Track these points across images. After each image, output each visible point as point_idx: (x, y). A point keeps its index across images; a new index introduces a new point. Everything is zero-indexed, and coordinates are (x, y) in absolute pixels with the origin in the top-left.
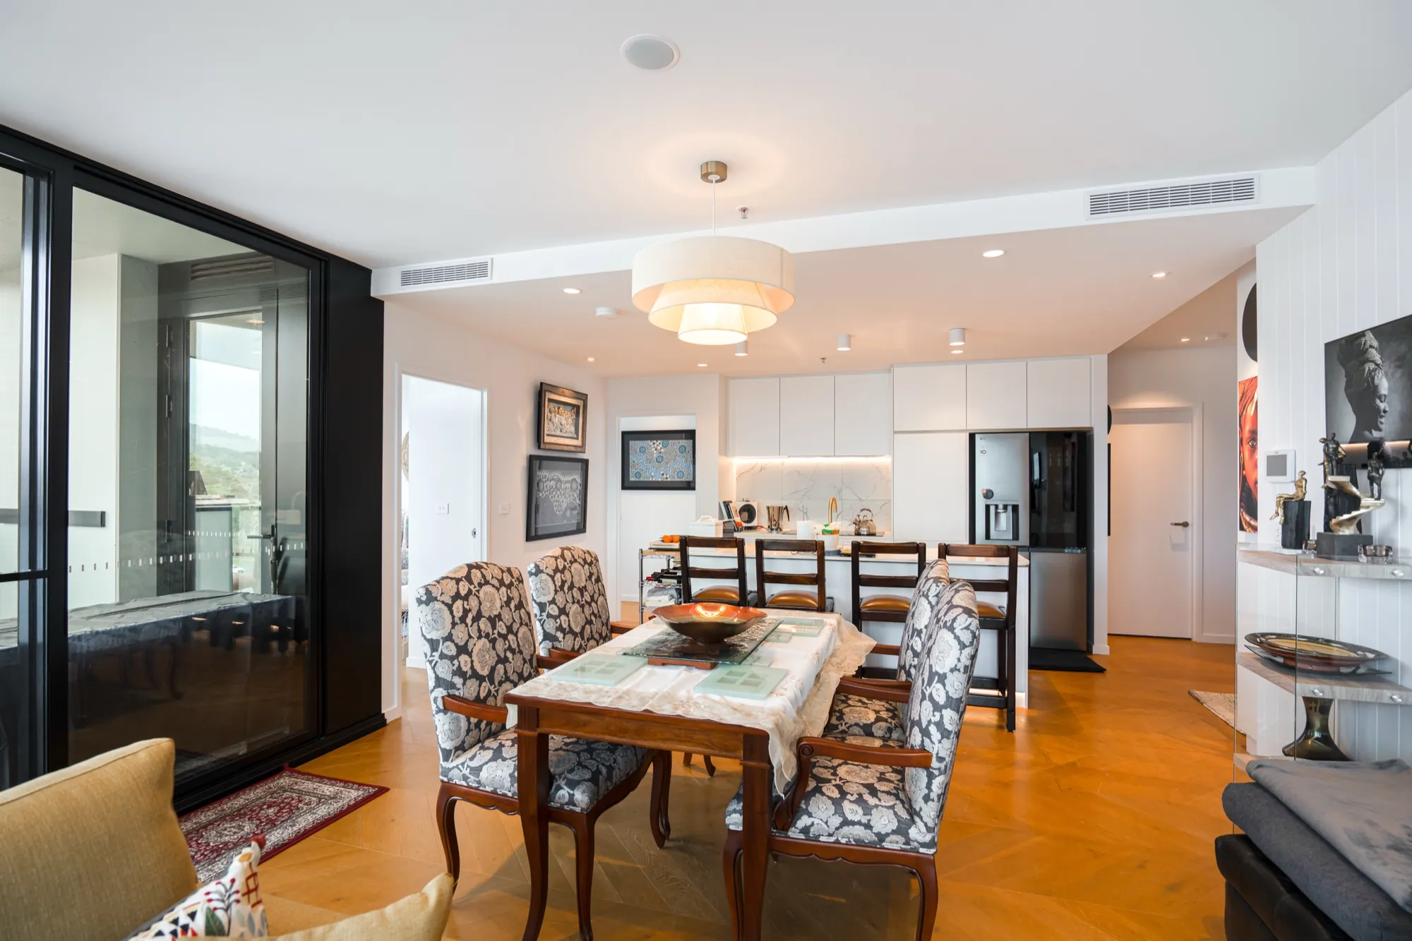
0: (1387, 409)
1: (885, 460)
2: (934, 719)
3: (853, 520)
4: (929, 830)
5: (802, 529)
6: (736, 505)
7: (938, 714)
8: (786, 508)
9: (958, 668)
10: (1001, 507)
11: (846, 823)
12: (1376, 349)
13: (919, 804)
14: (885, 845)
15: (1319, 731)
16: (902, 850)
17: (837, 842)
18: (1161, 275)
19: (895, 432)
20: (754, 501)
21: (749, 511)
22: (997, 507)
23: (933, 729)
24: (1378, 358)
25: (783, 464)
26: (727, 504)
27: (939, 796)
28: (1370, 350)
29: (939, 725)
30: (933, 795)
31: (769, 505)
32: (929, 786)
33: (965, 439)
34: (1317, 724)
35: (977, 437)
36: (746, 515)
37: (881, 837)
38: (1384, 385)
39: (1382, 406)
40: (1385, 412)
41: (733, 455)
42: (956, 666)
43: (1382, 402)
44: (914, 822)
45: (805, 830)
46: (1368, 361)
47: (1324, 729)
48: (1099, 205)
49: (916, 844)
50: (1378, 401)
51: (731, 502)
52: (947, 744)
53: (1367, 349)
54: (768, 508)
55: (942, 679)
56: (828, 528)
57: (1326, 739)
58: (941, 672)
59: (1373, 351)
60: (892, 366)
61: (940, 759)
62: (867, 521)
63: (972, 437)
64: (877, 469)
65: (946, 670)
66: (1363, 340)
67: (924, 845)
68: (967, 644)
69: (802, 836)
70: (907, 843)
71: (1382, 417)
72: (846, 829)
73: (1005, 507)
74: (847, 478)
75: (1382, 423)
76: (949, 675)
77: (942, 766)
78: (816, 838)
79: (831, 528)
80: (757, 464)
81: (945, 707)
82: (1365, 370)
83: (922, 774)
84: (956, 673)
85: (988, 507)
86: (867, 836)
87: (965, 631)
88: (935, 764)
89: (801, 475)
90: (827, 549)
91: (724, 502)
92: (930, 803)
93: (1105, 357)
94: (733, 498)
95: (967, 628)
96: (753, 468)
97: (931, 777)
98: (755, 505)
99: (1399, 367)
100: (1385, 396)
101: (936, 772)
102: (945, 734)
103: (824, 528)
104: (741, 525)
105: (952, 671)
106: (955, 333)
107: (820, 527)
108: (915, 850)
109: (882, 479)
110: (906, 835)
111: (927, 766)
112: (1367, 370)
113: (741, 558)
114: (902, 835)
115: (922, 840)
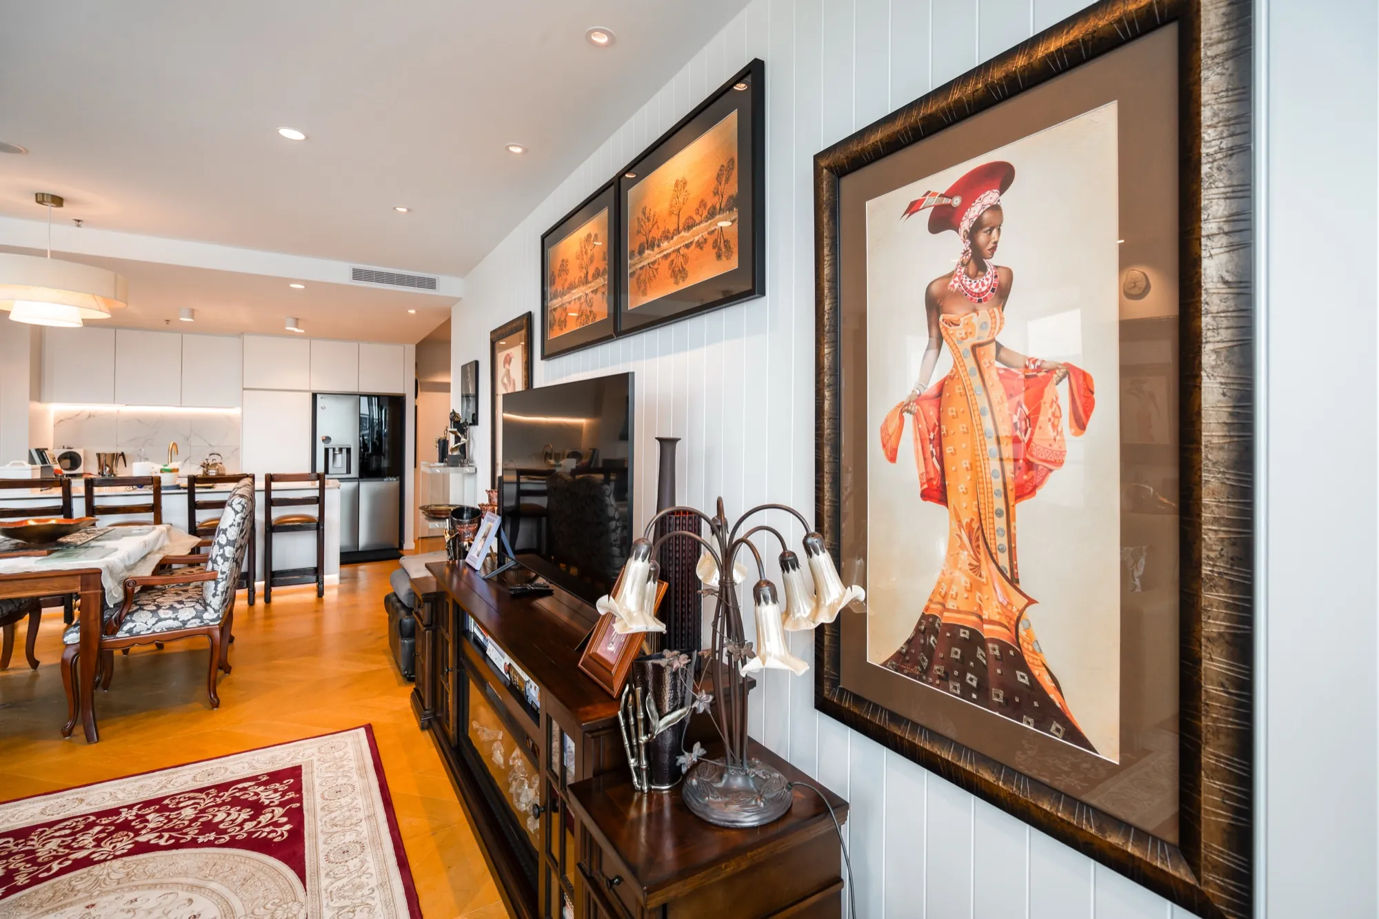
1: (235, 412)
2: (219, 553)
3: (201, 463)
4: (215, 611)
5: (138, 469)
6: (54, 452)
7: (222, 551)
8: (122, 454)
9: (233, 524)
10: (337, 449)
11: (160, 620)
13: (210, 599)
14: (187, 626)
16: (199, 627)
17: (154, 632)
18: (412, 312)
19: (244, 389)
20: (80, 448)
21: (72, 459)
22: (334, 449)
23: (219, 559)
25: (118, 412)
26: (41, 452)
27: (222, 593)
29: (223, 556)
30: (219, 593)
31: (98, 452)
32: (216, 589)
33: (309, 397)
35: (318, 396)
36: (67, 462)
37: (184, 623)
41: (51, 401)
44: (206, 610)
45: (130, 631)
48: (358, 274)
49: (208, 621)
51: (47, 449)
52: (227, 564)
54: (99, 455)
55: (225, 531)
56: (166, 468)
58: (224, 528)
60: (242, 333)
61: (223, 573)
62: (216, 464)
63: (314, 396)
64: (229, 419)
65: (227, 526)
67: (213, 620)
68: (239, 511)
69: (128, 635)
70: (202, 622)
72: (160, 624)
73: (341, 450)
74: (194, 428)
76: (229, 529)
77: (224, 576)
78: (138, 634)
79: (171, 466)
80: (82, 412)
81: (226, 545)
83: (212, 584)
84: (233, 527)
85: (327, 450)
86: (176, 624)
87: (238, 505)
88: (220, 576)
89: (140, 422)
90: (163, 484)
91: (37, 450)
92: (217, 597)
93: (413, 347)
94: (50, 447)
95: (239, 503)
96: (78, 415)
97: (217, 583)
98: (80, 452)
101: (220, 580)
102: (226, 559)
103: (163, 467)
104: (61, 472)
105: (230, 526)
106: (290, 321)
107: (158, 467)
108: (207, 625)
109: (232, 427)
110: (201, 618)
111: (215, 579)
113: (67, 497)
114: (198, 618)
115: (211, 618)
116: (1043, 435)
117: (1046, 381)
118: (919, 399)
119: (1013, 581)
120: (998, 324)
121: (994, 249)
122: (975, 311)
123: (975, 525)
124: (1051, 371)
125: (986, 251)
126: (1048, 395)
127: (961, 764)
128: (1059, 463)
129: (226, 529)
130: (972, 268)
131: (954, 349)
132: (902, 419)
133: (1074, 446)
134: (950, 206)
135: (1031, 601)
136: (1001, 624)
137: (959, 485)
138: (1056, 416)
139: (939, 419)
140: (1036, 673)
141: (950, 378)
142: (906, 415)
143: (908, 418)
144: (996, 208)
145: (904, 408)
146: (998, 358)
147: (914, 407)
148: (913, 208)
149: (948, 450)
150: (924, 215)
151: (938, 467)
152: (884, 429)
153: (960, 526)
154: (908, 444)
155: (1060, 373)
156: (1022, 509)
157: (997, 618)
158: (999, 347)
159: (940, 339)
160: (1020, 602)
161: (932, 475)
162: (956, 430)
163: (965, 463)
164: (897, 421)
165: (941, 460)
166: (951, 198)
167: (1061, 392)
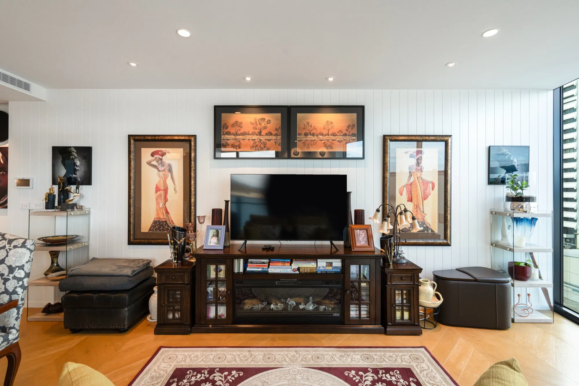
0: (79, 169)
2: (18, 285)
9: (30, 260)
12: (75, 153)
13: (13, 323)
15: (56, 263)
24: (76, 155)
28: (73, 152)
30: (20, 316)
32: (18, 313)
34: (55, 261)
38: (78, 163)
39: (77, 168)
40: (78, 170)
42: (29, 260)
43: (77, 167)
46: (72, 155)
47: (57, 263)
50: (75, 167)
53: (71, 152)
57: (58, 265)
59: (74, 153)
66: (70, 149)
68: (33, 250)
71: (77, 171)
75: (77, 173)
81: (25, 277)
82: (70, 158)
87: (32, 245)
92: (18, 320)
97: (18, 309)
99: (84, 159)
100: (78, 166)
105: (27, 262)
112: (71, 157)
115: (14, 337)
116: (428, 191)
117: (429, 183)
118: (407, 185)
119: (423, 212)
120: (421, 175)
121: (421, 163)
122: (418, 172)
123: (417, 205)
124: (429, 182)
125: (420, 163)
126: (429, 185)
127: (417, 242)
128: (430, 195)
129: (23, 266)
130: (417, 165)
131: (414, 178)
132: (404, 188)
133: (432, 192)
134: (414, 154)
135: (426, 215)
136: (421, 219)
137: (414, 199)
138: (430, 188)
139: (411, 188)
140: (427, 224)
141: (413, 182)
142: (404, 187)
143: (405, 188)
144: (421, 157)
145: (404, 186)
146: (421, 179)
147: (406, 186)
148: (406, 153)
149: (413, 193)
150: (408, 155)
151: (411, 196)
152: (400, 190)
153: (415, 205)
154: (405, 192)
155: (430, 182)
156: (425, 201)
157: (421, 218)
158: (421, 178)
159: (411, 175)
160: (425, 215)
161: (409, 197)
162: (414, 190)
163: (415, 195)
164: (402, 188)
165: (411, 195)
166: (414, 153)
167: (431, 185)
